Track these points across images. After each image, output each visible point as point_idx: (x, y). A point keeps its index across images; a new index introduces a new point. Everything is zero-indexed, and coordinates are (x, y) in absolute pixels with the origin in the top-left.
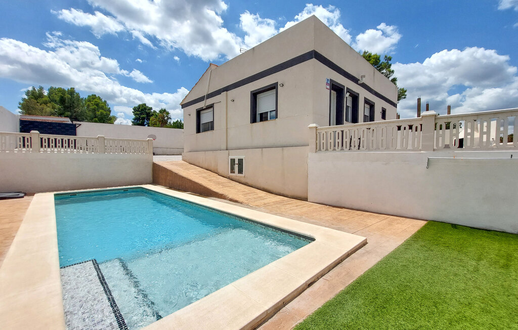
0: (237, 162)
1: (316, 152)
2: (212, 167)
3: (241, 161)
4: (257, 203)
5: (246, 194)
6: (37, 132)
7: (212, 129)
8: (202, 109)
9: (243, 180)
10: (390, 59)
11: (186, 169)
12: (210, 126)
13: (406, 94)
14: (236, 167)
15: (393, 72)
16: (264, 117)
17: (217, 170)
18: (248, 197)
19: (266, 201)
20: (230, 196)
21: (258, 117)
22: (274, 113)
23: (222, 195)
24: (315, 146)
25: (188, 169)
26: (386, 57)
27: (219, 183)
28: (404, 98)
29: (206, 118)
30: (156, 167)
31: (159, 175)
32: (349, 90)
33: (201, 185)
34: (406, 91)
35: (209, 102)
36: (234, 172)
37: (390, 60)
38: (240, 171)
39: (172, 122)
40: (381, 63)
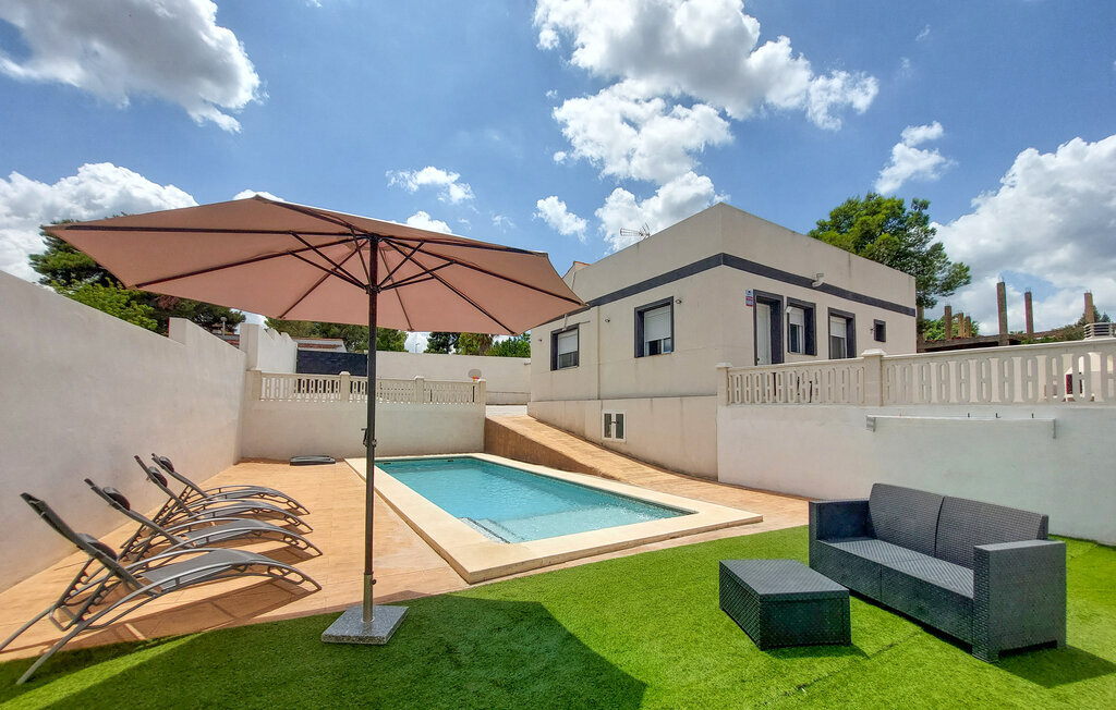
0: (614, 419)
1: (728, 405)
2: (576, 426)
3: (620, 418)
4: (641, 481)
5: (626, 469)
6: (348, 373)
7: (576, 363)
8: (561, 332)
9: (624, 449)
10: (925, 205)
11: (535, 430)
12: (573, 360)
13: (969, 274)
14: (613, 427)
15: (933, 231)
16: (655, 348)
17: (584, 432)
18: (629, 472)
19: (653, 479)
20: (604, 471)
21: (647, 349)
22: (669, 342)
23: (591, 468)
24: (725, 396)
25: (539, 430)
26: (915, 202)
27: (587, 452)
28: (966, 283)
29: (566, 346)
30: (490, 426)
31: (495, 438)
32: (793, 303)
33: (560, 454)
34: (967, 269)
35: (572, 320)
36: (610, 436)
37: (926, 207)
38: (620, 434)
39: (500, 342)
40: (905, 214)
